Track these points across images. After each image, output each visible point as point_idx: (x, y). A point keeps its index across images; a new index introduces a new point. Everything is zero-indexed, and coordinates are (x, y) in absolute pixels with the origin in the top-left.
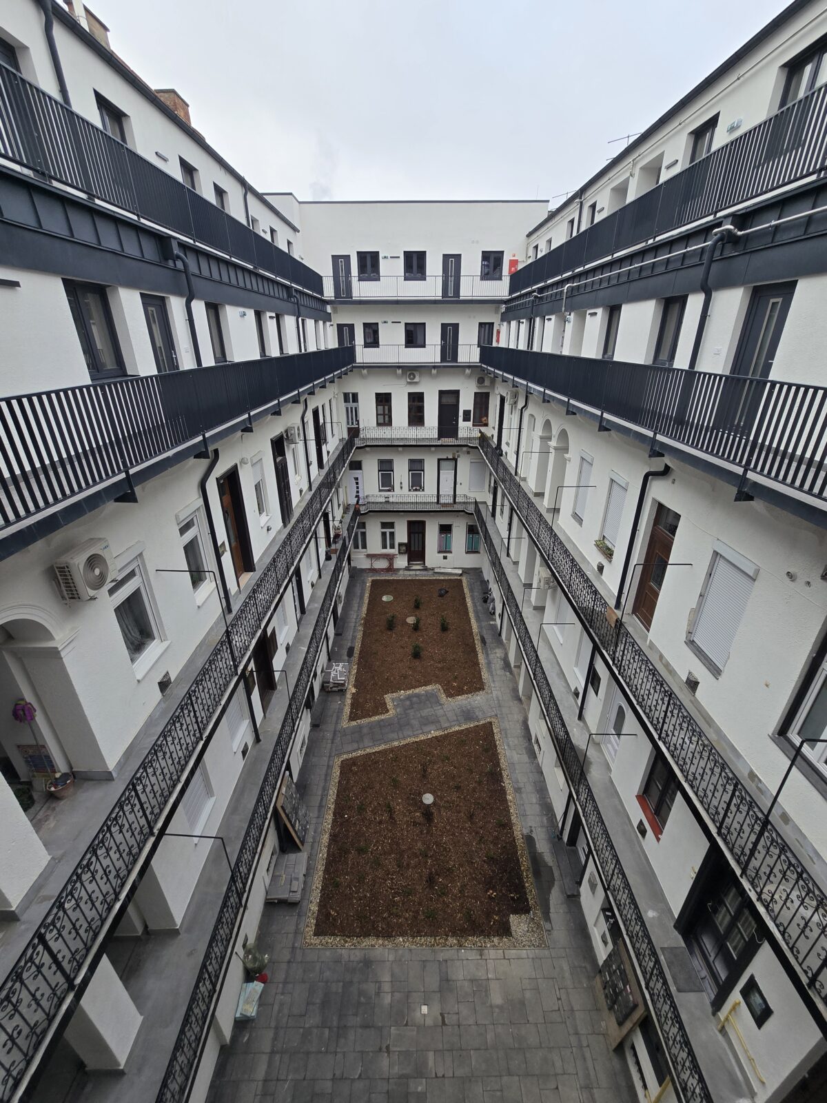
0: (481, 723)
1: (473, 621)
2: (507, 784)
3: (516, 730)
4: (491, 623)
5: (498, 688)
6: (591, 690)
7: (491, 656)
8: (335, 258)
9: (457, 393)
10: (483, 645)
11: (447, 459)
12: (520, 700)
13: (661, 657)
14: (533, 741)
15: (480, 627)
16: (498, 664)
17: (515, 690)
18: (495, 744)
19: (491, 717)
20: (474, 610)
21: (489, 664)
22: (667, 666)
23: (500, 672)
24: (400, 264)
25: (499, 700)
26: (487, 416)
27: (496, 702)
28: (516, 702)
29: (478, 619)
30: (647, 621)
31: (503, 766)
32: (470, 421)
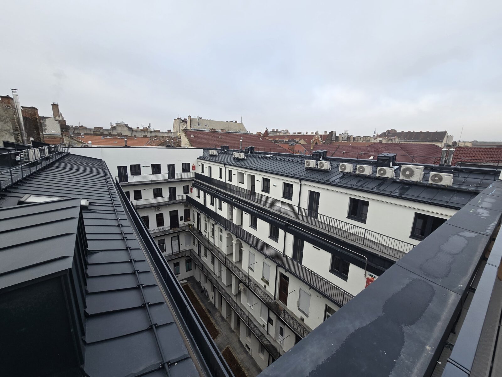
0: (225, 349)
1: (201, 304)
2: (244, 370)
3: (237, 345)
4: (209, 301)
5: (224, 331)
6: (270, 324)
7: (216, 317)
8: (119, 168)
9: (177, 211)
10: (210, 314)
11: (175, 236)
12: (233, 332)
13: (292, 313)
14: (245, 346)
15: (205, 305)
16: (219, 320)
17: (230, 328)
18: (233, 355)
19: (227, 345)
20: (199, 298)
21: (216, 321)
22: (294, 315)
23: (221, 323)
24: (150, 169)
25: (226, 336)
26: (190, 217)
27: (226, 337)
28: (232, 333)
29: (202, 301)
30: (286, 303)
31: (240, 363)
32: (183, 220)
